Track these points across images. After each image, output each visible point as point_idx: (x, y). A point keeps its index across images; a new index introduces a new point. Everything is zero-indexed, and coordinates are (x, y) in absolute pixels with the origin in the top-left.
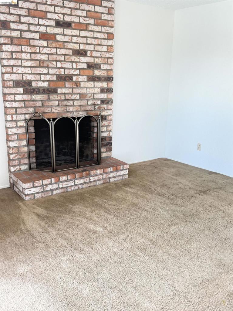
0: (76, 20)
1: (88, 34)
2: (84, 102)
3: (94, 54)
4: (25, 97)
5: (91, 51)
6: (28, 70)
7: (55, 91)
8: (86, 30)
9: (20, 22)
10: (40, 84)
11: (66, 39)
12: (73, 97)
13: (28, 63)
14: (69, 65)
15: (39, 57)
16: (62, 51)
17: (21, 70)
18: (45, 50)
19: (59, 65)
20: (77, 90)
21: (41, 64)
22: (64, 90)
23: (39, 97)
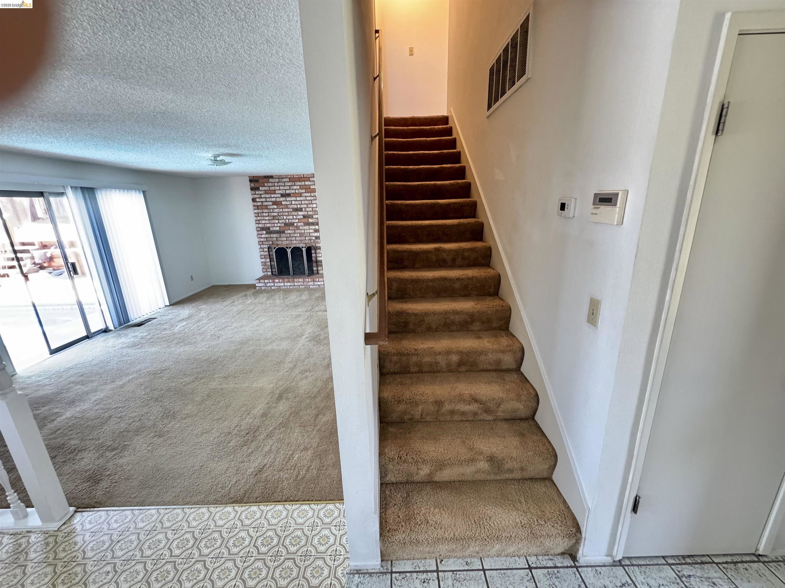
0: (293, 191)
1: (302, 199)
2: (303, 238)
3: (308, 209)
4: (267, 236)
5: (305, 208)
6: (267, 222)
7: (284, 232)
8: (301, 196)
9: (261, 198)
10: (274, 229)
11: (288, 203)
12: (296, 235)
13: (267, 218)
14: (291, 217)
15: (273, 214)
16: (286, 210)
17: (263, 222)
18: (276, 210)
19: (285, 217)
20: (298, 231)
21: (274, 218)
22: (289, 232)
23: (275, 235)
